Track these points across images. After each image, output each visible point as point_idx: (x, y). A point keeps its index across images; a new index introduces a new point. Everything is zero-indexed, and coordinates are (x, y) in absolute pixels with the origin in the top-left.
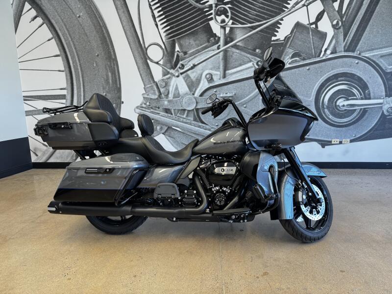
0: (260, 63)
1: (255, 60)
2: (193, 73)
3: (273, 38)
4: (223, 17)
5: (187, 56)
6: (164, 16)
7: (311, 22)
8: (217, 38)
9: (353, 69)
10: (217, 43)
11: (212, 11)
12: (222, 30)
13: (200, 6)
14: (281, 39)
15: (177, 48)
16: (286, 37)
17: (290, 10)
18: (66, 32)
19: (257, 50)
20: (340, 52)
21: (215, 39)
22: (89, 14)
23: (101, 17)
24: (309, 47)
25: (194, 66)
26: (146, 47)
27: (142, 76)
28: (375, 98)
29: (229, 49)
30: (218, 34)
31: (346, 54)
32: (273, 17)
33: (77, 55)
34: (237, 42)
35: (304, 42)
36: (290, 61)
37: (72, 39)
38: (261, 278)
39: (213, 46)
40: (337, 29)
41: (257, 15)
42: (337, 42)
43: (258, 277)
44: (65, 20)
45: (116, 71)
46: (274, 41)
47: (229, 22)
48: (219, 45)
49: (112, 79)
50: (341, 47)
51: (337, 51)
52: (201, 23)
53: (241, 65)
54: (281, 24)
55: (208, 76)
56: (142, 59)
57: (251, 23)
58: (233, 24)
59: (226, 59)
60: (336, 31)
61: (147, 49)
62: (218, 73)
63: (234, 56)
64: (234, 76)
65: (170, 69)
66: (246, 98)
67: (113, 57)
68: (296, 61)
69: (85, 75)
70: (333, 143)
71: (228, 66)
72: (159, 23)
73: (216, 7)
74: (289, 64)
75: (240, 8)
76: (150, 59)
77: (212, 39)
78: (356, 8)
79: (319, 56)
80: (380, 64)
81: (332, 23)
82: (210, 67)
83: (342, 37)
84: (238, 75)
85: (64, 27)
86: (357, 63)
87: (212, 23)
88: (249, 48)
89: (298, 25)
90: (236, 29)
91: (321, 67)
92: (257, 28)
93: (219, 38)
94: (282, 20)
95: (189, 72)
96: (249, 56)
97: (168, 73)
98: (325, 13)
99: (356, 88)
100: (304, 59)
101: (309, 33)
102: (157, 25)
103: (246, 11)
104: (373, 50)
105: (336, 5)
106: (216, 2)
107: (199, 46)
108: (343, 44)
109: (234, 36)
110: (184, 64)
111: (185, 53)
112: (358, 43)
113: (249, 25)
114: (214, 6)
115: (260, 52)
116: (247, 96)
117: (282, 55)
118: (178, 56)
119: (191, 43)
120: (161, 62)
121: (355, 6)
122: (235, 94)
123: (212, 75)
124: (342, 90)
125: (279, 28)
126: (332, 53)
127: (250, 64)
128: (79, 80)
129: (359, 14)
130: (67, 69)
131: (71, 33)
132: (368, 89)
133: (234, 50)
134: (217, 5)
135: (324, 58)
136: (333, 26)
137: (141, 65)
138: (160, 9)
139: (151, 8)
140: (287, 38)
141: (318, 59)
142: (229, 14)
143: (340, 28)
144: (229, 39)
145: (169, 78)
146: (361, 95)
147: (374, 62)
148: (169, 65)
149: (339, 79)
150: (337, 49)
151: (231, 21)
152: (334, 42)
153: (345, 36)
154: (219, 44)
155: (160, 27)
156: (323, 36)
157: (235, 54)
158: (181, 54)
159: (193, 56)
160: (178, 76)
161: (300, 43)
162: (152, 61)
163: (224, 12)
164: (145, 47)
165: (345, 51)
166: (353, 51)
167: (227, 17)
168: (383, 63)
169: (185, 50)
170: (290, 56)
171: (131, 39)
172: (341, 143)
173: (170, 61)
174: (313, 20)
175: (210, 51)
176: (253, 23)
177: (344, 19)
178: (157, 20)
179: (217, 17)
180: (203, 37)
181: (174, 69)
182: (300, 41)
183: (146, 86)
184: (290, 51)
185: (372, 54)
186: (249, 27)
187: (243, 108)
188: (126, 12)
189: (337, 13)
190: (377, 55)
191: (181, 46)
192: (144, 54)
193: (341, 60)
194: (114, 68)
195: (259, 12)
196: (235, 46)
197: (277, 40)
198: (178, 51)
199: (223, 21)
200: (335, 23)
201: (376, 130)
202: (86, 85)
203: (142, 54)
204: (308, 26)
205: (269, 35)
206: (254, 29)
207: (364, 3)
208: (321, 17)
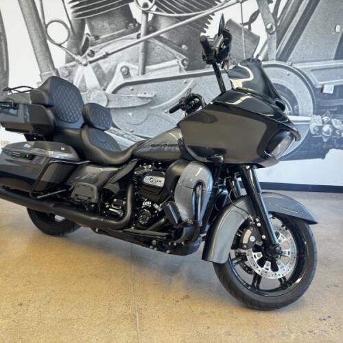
0: (185, 62)
1: (180, 57)
2: (105, 62)
3: (202, 34)
5: (99, 41)
7: (244, 22)
8: (137, 25)
9: (284, 81)
10: (137, 31)
12: (144, 16)
14: (211, 37)
15: (87, 30)
17: (223, 5)
19: (184, 46)
20: (272, 60)
21: (134, 26)
24: (240, 50)
25: (107, 55)
26: (47, 23)
27: (39, 59)
28: (303, 115)
29: (150, 40)
30: (139, 20)
31: (278, 63)
32: (204, 9)
34: (161, 33)
38: (180, 302)
39: (131, 33)
40: (271, 34)
41: (185, 4)
42: (270, 48)
43: (177, 301)
47: (152, 7)
48: (140, 34)
50: (273, 56)
51: (269, 59)
52: (119, 4)
53: (163, 61)
54: (211, 19)
55: (124, 70)
56: (40, 37)
57: (178, 12)
58: (157, 10)
59: (146, 51)
60: (269, 36)
61: (47, 26)
62: (137, 68)
63: (156, 50)
64: (155, 73)
65: (76, 55)
66: (167, 102)
71: (149, 60)
76: (50, 39)
77: (131, 24)
78: (291, 14)
80: (310, 78)
81: (266, 26)
82: (127, 58)
83: (274, 44)
84: (159, 72)
86: (288, 75)
87: (132, 5)
88: (175, 42)
89: (230, 23)
90: (160, 17)
92: (184, 20)
93: (140, 25)
94: (213, 14)
95: (100, 62)
96: (173, 51)
97: (73, 59)
98: (260, 14)
101: (241, 34)
104: (304, 62)
105: (272, 7)
107: (114, 31)
108: (276, 52)
109: (158, 26)
110: (95, 50)
111: (97, 37)
112: (291, 52)
113: (176, 15)
115: (186, 49)
116: (169, 99)
118: (87, 39)
119: (105, 27)
120: (65, 45)
121: (290, 11)
122: (155, 96)
123: (128, 69)
125: (209, 23)
126: (265, 60)
127: (174, 62)
129: (294, 20)
132: (297, 104)
133: (157, 42)
136: (267, 30)
137: (37, 46)
143: (273, 33)
144: (151, 28)
145: (74, 66)
146: (290, 110)
147: (305, 75)
148: (74, 50)
150: (269, 56)
151: (155, 7)
152: (266, 47)
153: (278, 43)
154: (139, 32)
156: (256, 40)
157: (158, 47)
158: (92, 38)
159: (107, 43)
160: (86, 65)
162: (52, 42)
164: (44, 23)
165: (278, 59)
166: (285, 61)
167: (151, 1)
168: (313, 78)
169: (96, 34)
173: (77, 45)
174: (246, 20)
175: (128, 39)
176: (181, 13)
177: (278, 24)
180: (120, 20)
181: (81, 56)
183: (43, 74)
185: (303, 67)
186: (176, 17)
187: (164, 113)
189: (271, 15)
190: (308, 68)
191: (91, 28)
192: (42, 32)
196: (158, 38)
197: (206, 37)
198: (88, 34)
199: (146, 5)
200: (269, 26)
201: (302, 149)
203: (40, 32)
204: (241, 26)
205: (197, 30)
206: (182, 21)
207: (300, 9)
208: (255, 19)
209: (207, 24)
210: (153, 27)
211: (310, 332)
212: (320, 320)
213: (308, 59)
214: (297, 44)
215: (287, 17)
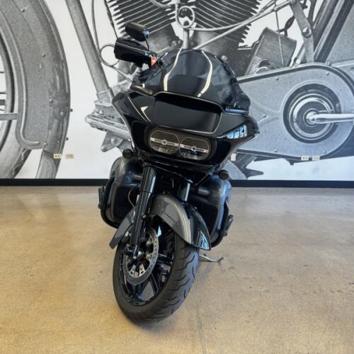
3: (241, 44)
4: (186, 18)
6: (121, 15)
7: (280, 28)
8: (179, 42)
9: (323, 81)
11: (175, 12)
12: (186, 33)
13: (161, 5)
14: (249, 46)
16: (253, 44)
17: (258, 15)
18: (8, 28)
19: (223, 57)
20: (310, 62)
21: (177, 43)
22: (34, 8)
23: (48, 12)
24: (278, 56)
26: (100, 48)
27: (95, 80)
28: (345, 113)
30: (181, 37)
31: (317, 64)
32: (240, 21)
33: (20, 54)
34: (202, 47)
35: (273, 50)
36: (258, 69)
37: (14, 37)
40: (307, 37)
41: (223, 19)
42: (307, 51)
44: (6, 14)
45: (65, 74)
46: (241, 47)
47: (192, 25)
49: (60, 83)
50: (311, 57)
51: (307, 61)
52: (163, 25)
54: (248, 29)
56: (95, 61)
57: (216, 26)
58: (197, 26)
60: (306, 39)
61: (100, 51)
65: (127, 74)
67: (62, 58)
68: (264, 70)
69: (28, 78)
70: (302, 159)
72: (115, 23)
73: (179, 7)
74: (258, 73)
75: (205, 10)
76: (104, 61)
77: (174, 42)
78: (326, 17)
79: (288, 65)
80: (350, 75)
81: (302, 30)
83: (311, 46)
85: (6, 22)
86: (328, 75)
87: (174, 25)
89: (266, 31)
90: (200, 33)
91: (290, 78)
92: (223, 33)
93: (182, 42)
97: (125, 78)
98: (295, 21)
99: (327, 101)
100: (273, 68)
101: (278, 40)
102: (113, 24)
103: (212, 13)
104: (343, 61)
105: (306, 12)
106: (179, 2)
107: (159, 50)
108: (313, 54)
109: (198, 40)
112: (328, 53)
113: (215, 29)
114: (176, 6)
115: (226, 59)
117: (250, 62)
120: (117, 66)
121: (325, 14)
124: (312, 103)
125: (246, 33)
126: (302, 63)
128: (22, 83)
129: (330, 22)
130: (8, 71)
131: (13, 29)
132: (339, 102)
134: (180, 6)
135: (294, 68)
136: (304, 34)
137: (93, 68)
138: (117, 6)
139: (107, 6)
140: (255, 45)
141: (287, 69)
142: (193, 16)
143: (310, 36)
144: (192, 43)
145: (126, 84)
146: (331, 108)
147: (344, 73)
148: (125, 70)
149: (309, 91)
150: (307, 58)
151: (195, 24)
152: (304, 51)
153: (315, 45)
155: (117, 27)
156: (293, 44)
161: (269, 50)
162: (106, 64)
163: (188, 13)
164: (98, 48)
165: (316, 61)
166: (324, 61)
167: (191, 18)
170: (258, 64)
171: (83, 39)
172: (310, 159)
173: (127, 65)
174: (282, 26)
176: (219, 26)
177: (314, 27)
178: (114, 18)
179: (180, 19)
180: (164, 39)
181: (131, 74)
182: (268, 48)
183: (100, 93)
184: (257, 59)
185: (343, 66)
186: (215, 31)
188: (78, 8)
189: (307, 21)
190: (348, 66)
192: (97, 57)
193: (310, 71)
194: (63, 71)
195: (225, 15)
197: (244, 46)
199: (186, 23)
200: (305, 30)
201: (347, 146)
202: (29, 89)
203: (95, 56)
204: (278, 33)
205: (235, 41)
206: (220, 34)
207: (335, 11)
208: (291, 24)
209: (244, 35)
210: (194, 42)
211: (339, 291)
212: (350, 284)
213: (347, 58)
214: (335, 45)
215: (323, 19)
